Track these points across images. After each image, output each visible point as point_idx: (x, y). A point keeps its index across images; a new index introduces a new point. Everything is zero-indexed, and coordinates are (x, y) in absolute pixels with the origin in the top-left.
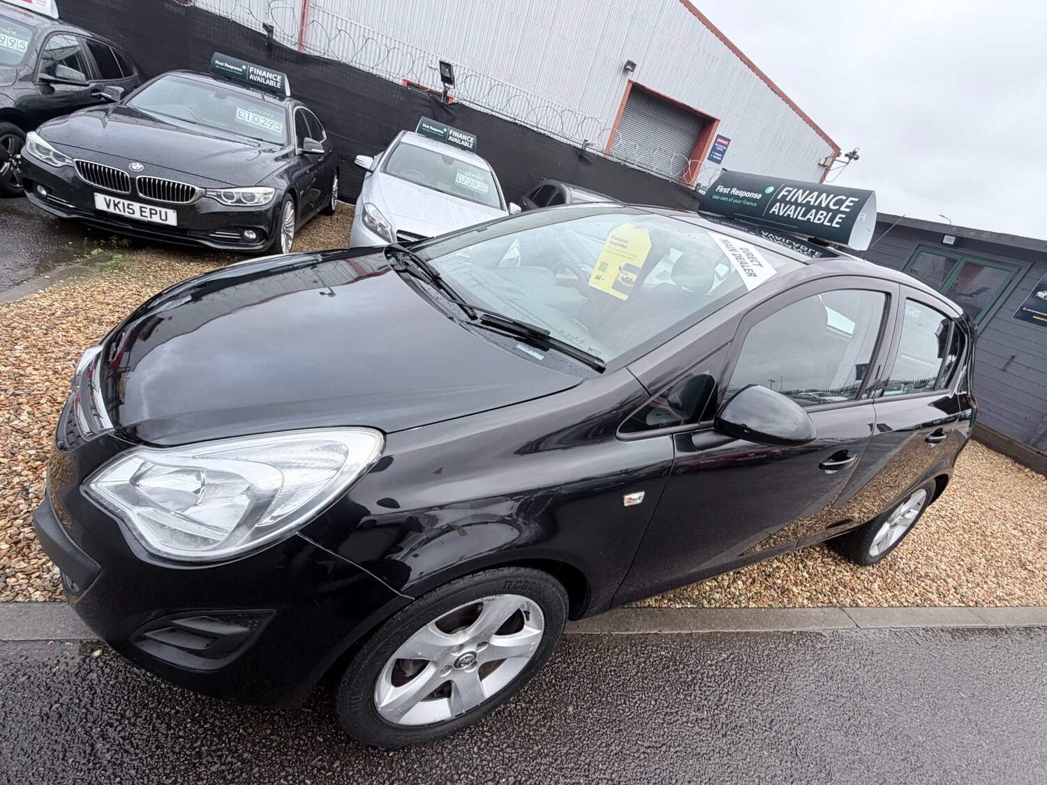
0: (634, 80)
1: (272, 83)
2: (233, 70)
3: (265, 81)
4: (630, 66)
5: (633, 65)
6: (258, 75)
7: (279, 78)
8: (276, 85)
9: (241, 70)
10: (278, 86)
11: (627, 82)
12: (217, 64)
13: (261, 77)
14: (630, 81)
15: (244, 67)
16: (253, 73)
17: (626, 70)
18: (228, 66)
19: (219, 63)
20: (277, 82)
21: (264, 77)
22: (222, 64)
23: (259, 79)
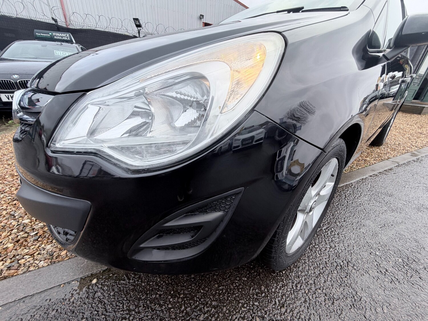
0: (205, 22)
1: (65, 38)
2: (46, 36)
3: (62, 38)
4: (201, 17)
5: (203, 16)
6: (58, 36)
7: (68, 35)
8: (68, 38)
9: (49, 35)
10: (69, 39)
11: (202, 23)
12: (37, 35)
13: (59, 36)
14: (203, 23)
15: (50, 34)
16: (55, 35)
17: (200, 18)
18: (43, 35)
19: (38, 34)
20: (67, 37)
21: (61, 36)
22: (40, 34)
23: (59, 38)
